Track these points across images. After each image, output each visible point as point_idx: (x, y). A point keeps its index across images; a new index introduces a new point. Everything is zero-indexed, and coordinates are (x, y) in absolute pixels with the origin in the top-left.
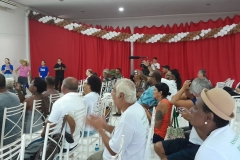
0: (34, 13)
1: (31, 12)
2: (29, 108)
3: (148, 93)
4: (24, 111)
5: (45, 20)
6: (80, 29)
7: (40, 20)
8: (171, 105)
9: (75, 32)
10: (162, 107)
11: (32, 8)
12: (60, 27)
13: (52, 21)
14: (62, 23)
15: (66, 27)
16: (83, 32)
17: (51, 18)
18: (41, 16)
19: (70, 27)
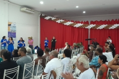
0: (43, 15)
1: (41, 15)
2: (36, 63)
3: (96, 59)
4: (34, 65)
5: (47, 18)
6: (63, 22)
7: (45, 18)
8: (108, 68)
9: (61, 24)
10: (103, 68)
11: (42, 13)
12: (54, 21)
13: (51, 19)
14: (55, 20)
15: (57, 22)
16: (65, 24)
17: (50, 17)
18: (46, 16)
19: (59, 21)
